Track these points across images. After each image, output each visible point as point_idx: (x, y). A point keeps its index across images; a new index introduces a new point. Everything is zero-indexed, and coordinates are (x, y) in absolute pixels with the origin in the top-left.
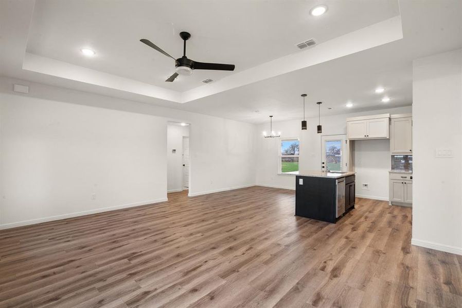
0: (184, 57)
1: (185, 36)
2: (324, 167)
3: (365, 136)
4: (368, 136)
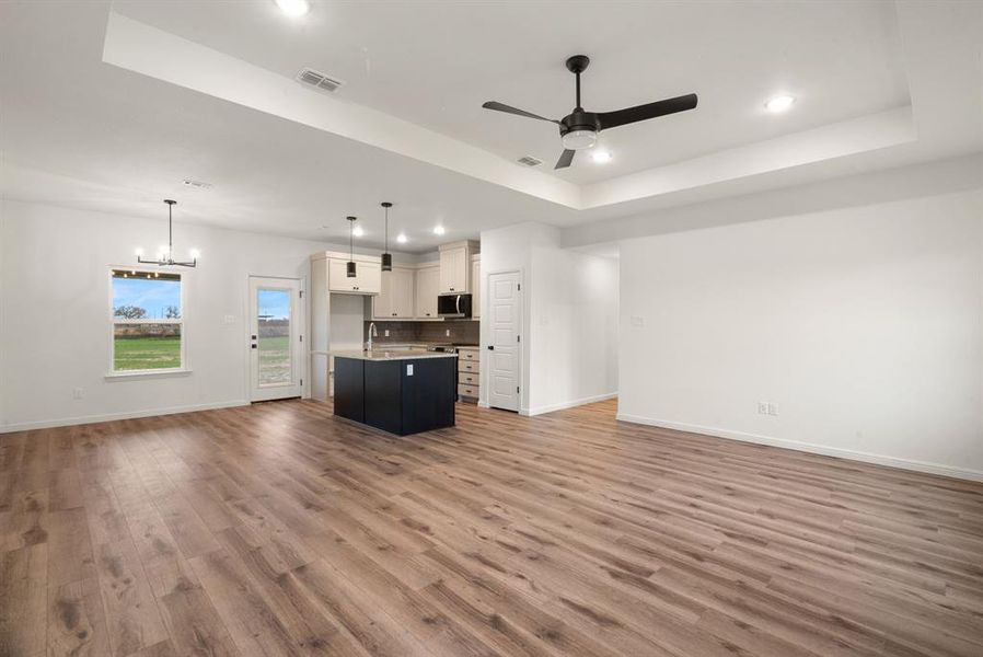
0: (579, 109)
1: (577, 64)
2: (254, 346)
3: (355, 288)
4: (358, 288)
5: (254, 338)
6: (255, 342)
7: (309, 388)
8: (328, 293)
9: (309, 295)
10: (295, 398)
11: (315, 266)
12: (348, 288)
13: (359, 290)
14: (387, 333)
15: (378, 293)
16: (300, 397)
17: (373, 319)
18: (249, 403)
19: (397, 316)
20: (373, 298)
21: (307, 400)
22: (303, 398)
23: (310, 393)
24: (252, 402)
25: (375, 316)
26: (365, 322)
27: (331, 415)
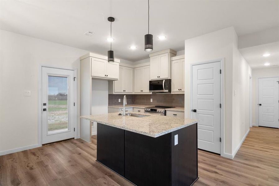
2: (45, 110)
3: (106, 75)
4: (107, 76)
5: (45, 104)
6: (45, 107)
7: (79, 133)
8: (91, 78)
9: (79, 79)
10: (71, 139)
11: (83, 62)
12: (102, 75)
13: (108, 77)
14: (120, 100)
15: (118, 79)
16: (74, 138)
17: (114, 93)
18: (41, 146)
19: (126, 92)
20: (114, 81)
21: (77, 140)
22: (75, 138)
23: (79, 135)
24: (43, 145)
25: (115, 92)
26: (109, 95)
27: (95, 159)
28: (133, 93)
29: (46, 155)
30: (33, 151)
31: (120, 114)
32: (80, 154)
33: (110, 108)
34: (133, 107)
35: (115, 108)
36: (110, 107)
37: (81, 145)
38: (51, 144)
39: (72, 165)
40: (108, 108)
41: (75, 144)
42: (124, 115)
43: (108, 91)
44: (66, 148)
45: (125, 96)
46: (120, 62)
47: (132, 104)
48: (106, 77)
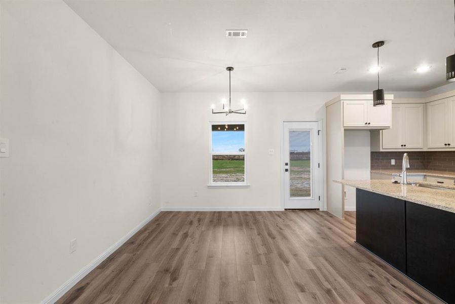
2: (287, 170)
3: (366, 123)
4: (369, 123)
5: (287, 164)
6: (288, 167)
7: (326, 204)
8: (343, 129)
9: (326, 133)
10: (315, 209)
11: (330, 110)
12: (361, 124)
13: (370, 125)
14: (393, 162)
15: (389, 127)
16: (318, 209)
17: (381, 150)
18: (284, 210)
19: (406, 147)
20: (381, 131)
21: (323, 212)
22: (320, 210)
23: (326, 207)
24: (285, 209)
25: (384, 147)
26: (373, 154)
27: (353, 240)
28: (425, 150)
29: (291, 220)
30: (277, 214)
31: (396, 182)
32: (330, 229)
33: (375, 173)
34: (425, 174)
35: (384, 174)
36: (374, 171)
37: (330, 219)
38: (293, 210)
39: (322, 238)
40: (371, 173)
41: (322, 216)
42: (404, 184)
43: (370, 147)
44: (311, 218)
45: (405, 154)
46: (393, 99)
47: (422, 169)
48: (367, 125)
